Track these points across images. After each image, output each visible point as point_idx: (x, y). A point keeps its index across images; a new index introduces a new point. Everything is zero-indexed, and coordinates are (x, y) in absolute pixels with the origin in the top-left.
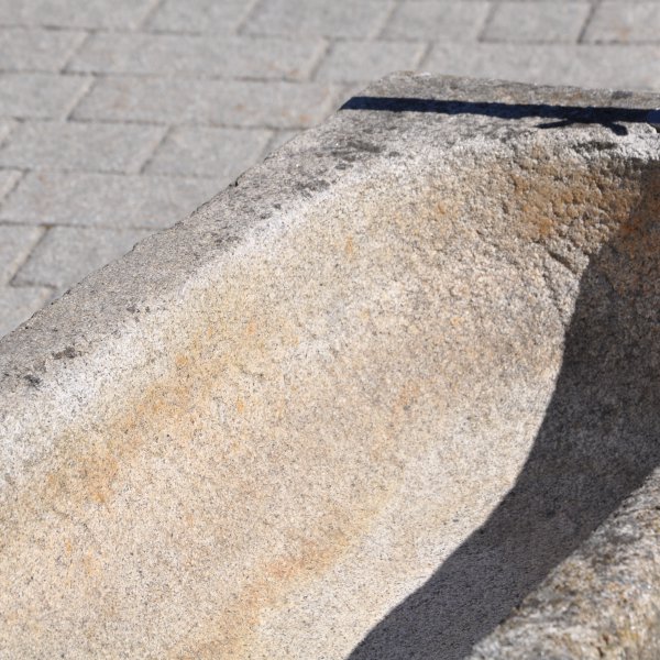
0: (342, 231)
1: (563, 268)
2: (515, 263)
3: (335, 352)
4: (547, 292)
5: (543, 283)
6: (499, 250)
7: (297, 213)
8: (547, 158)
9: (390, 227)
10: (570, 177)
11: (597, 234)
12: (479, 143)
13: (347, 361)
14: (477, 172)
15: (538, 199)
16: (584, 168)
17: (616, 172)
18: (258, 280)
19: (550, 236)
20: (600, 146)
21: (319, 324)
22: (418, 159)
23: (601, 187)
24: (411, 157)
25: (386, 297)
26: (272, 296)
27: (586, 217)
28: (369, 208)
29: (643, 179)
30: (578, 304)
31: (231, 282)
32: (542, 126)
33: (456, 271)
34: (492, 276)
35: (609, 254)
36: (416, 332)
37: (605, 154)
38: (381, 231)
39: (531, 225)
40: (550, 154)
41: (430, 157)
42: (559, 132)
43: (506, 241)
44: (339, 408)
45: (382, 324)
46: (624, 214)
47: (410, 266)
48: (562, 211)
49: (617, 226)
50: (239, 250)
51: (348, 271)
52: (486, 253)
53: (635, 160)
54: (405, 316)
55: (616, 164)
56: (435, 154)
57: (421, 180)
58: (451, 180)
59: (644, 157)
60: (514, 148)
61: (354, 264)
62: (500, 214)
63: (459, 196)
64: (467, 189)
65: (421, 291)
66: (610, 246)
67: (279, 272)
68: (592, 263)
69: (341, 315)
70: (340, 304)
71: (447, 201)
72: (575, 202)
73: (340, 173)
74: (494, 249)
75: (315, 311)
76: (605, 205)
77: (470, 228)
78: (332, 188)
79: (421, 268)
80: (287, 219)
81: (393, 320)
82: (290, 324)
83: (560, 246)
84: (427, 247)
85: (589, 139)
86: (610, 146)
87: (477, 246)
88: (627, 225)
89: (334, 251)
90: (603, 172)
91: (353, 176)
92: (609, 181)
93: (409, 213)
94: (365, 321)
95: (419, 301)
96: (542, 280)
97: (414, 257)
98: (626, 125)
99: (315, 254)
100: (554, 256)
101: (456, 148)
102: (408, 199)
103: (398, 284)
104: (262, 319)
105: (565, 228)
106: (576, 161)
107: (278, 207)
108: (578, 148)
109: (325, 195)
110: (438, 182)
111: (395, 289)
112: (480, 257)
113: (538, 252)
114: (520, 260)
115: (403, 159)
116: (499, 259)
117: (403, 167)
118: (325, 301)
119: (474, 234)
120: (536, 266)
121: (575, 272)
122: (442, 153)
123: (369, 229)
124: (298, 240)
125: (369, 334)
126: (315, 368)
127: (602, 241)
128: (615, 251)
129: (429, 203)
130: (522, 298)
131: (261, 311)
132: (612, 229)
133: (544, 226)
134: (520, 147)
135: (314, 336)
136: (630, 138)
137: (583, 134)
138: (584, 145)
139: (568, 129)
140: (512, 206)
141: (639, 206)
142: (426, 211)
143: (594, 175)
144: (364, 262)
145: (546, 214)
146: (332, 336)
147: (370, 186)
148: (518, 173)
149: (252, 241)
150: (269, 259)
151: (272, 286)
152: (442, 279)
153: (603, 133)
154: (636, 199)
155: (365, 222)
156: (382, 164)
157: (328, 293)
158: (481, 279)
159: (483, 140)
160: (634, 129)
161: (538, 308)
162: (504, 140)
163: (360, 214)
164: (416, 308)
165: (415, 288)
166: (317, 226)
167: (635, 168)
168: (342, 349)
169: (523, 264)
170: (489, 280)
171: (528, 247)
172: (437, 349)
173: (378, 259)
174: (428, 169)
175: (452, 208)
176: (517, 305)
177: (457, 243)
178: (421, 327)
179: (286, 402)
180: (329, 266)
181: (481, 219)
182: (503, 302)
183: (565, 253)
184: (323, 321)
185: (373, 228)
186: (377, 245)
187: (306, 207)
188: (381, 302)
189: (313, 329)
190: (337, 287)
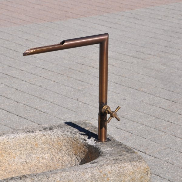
0: (35, 141)
1: (78, 161)
2: (71, 157)
7: (22, 135)
9: (48, 144)
10: (80, 144)
12: (68, 134)
14: (67, 139)
15: (75, 146)
16: (82, 143)
17: (86, 146)
19: (77, 154)
23: (84, 147)
25: (44, 156)
26: (9, 148)
28: (43, 139)
33: (61, 156)
37: (84, 141)
38: (46, 144)
39: (74, 151)
40: (78, 139)
43: (70, 153)
48: (79, 150)
51: (35, 149)
52: (67, 154)
54: (48, 161)
55: (86, 144)
57: (56, 137)
58: (62, 139)
59: (89, 144)
61: (37, 148)
62: (70, 148)
63: (63, 142)
64: (65, 141)
69: (31, 156)
70: (31, 154)
71: (61, 142)
73: (38, 131)
74: (68, 154)
76: (84, 151)
78: (34, 133)
79: (54, 153)
82: (13, 154)
83: (78, 156)
84: (56, 150)
86: (86, 140)
87: (65, 152)
93: (53, 142)
95: (52, 159)
96: (74, 162)
97: (53, 151)
99: (25, 144)
101: (64, 133)
102: (53, 140)
105: (79, 153)
106: (81, 141)
107: (18, 133)
108: (82, 139)
109: (31, 134)
110: (59, 138)
111: (47, 155)
112: (65, 154)
113: (75, 156)
115: (53, 132)
116: (69, 156)
117: (53, 134)
119: (65, 150)
120: (74, 159)
128: (84, 160)
129: (57, 142)
133: (76, 152)
134: (74, 136)
136: (90, 140)
139: (83, 135)
140: (72, 147)
143: (83, 145)
144: (40, 149)
145: (76, 150)
146: (27, 160)
147: (44, 135)
148: (73, 141)
150: (9, 141)
152: (58, 156)
153: (86, 138)
155: (42, 141)
156: (49, 132)
157: (28, 151)
162: (72, 134)
163: (41, 139)
164: (51, 160)
165: (52, 156)
166: (27, 139)
168: (29, 162)
170: (66, 159)
171: (73, 155)
173: (44, 149)
175: (62, 144)
177: (62, 151)
179: (6, 167)
180: (29, 147)
181: (67, 147)
182: (67, 164)
183: (78, 158)
184: (25, 156)
185: (44, 143)
186: (44, 146)
187: (25, 135)
188: (43, 157)
189: (21, 157)
190: (31, 151)
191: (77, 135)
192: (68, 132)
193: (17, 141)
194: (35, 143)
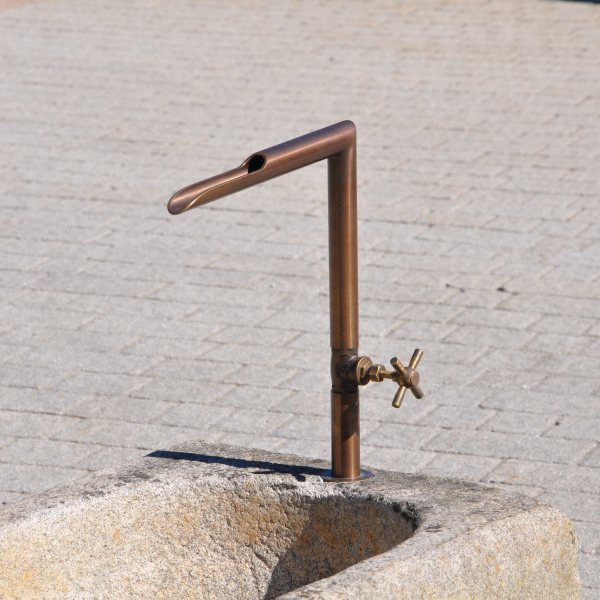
0: (112, 525)
1: (263, 564)
2: (234, 559)
4: (253, 579)
5: (250, 573)
6: (224, 549)
7: (77, 508)
8: (255, 492)
9: (150, 527)
10: (269, 505)
11: (283, 543)
12: (214, 479)
14: (211, 498)
15: (249, 517)
16: (277, 500)
17: (296, 504)
18: (37, 545)
19: (256, 543)
20: (287, 487)
21: (87, 581)
22: (172, 485)
23: (287, 513)
24: (167, 484)
25: (143, 571)
26: (48, 557)
27: (277, 532)
28: (134, 512)
29: (311, 509)
30: (270, 588)
31: (14, 543)
32: (256, 473)
33: (195, 560)
34: (218, 566)
35: (290, 557)
36: (162, 596)
37: (289, 492)
38: (142, 528)
39: (244, 534)
40: (257, 489)
41: (180, 484)
42: (264, 476)
43: (228, 544)
45: (137, 588)
46: (299, 531)
47: (162, 553)
48: (264, 527)
49: (295, 539)
50: (24, 524)
51: (114, 551)
52: (215, 550)
53: (307, 497)
54: (156, 586)
55: (296, 499)
56: (183, 483)
57: (173, 499)
58: (194, 501)
59: (312, 496)
60: (235, 484)
61: (120, 547)
62: (226, 526)
63: (199, 511)
64: (204, 508)
65: (169, 570)
66: (291, 551)
67: (55, 542)
68: (281, 562)
69: (106, 579)
70: (107, 571)
71: (191, 514)
72: (272, 521)
73: (115, 488)
74: (220, 548)
75: (85, 573)
76: (289, 525)
77: (206, 534)
78: (107, 496)
79: (171, 556)
80: (67, 510)
81: (146, 587)
82: (62, 577)
83: (262, 549)
84: (176, 542)
85: (281, 482)
86: (293, 487)
87: (210, 545)
88: (301, 538)
89: (104, 536)
90: (288, 503)
91: (124, 490)
92: (291, 509)
93: (164, 519)
94: (125, 585)
95: (167, 577)
96: (250, 570)
97: (166, 548)
98: (307, 476)
99: (88, 536)
100: (258, 556)
101: (198, 481)
102: (163, 510)
103: (153, 564)
104: (39, 571)
105: (265, 538)
106: (273, 495)
107: (62, 502)
108: (274, 487)
109: (101, 499)
110: (184, 501)
111: (150, 567)
112: (210, 553)
113: (248, 552)
114: (237, 557)
115: (162, 484)
116: (223, 555)
117: (161, 490)
118: (93, 567)
119: (208, 537)
120: (246, 561)
121: (270, 567)
122: (189, 483)
123: (133, 526)
124: (74, 525)
125: (127, 594)
127: (287, 548)
128: (294, 555)
129: (178, 514)
130: (236, 581)
131: (38, 565)
132: (293, 541)
133: (252, 536)
134: (239, 484)
135: (82, 589)
136: (307, 483)
137: (278, 479)
138: (278, 485)
139: (270, 475)
140: (233, 521)
141: (308, 527)
142: (176, 519)
143: (283, 505)
144: (128, 547)
145: (254, 528)
146: (97, 591)
147: (137, 499)
148: (237, 500)
149: (35, 520)
150: (48, 533)
151: (49, 551)
152: (185, 565)
153: (290, 479)
154: (306, 522)
155: (131, 521)
156: (147, 486)
157: (97, 562)
158: (210, 567)
159: (216, 478)
160: (310, 478)
161: (245, 589)
162: (229, 479)
163: (127, 515)
165: (165, 568)
166: (91, 519)
167: (307, 502)
169: (238, 560)
170: (216, 568)
171: (242, 549)
173: (139, 546)
174: (179, 492)
175: (193, 519)
176: (232, 586)
177: (196, 542)
178: (166, 593)
180: (99, 545)
181: (213, 528)
182: (223, 583)
183: (265, 554)
184: (91, 579)
185: (137, 526)
186: (139, 537)
187: (84, 505)
188: (139, 574)
189: (82, 584)
190: (105, 560)
191: (251, 477)
192: (210, 475)
193: (67, 531)
194: (112, 531)
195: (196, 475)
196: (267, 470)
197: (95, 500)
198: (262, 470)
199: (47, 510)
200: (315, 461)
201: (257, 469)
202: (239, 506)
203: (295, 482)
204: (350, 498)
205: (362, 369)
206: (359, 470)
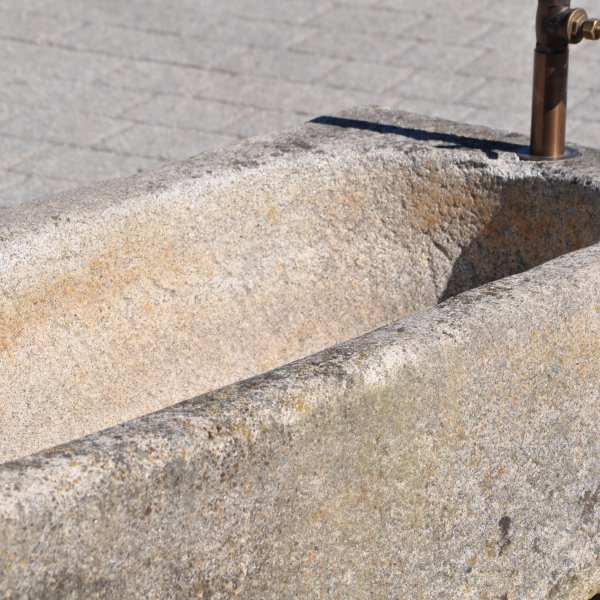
0: (266, 201)
1: (442, 255)
2: (408, 247)
3: (248, 290)
4: (429, 272)
5: (427, 265)
6: (396, 236)
7: (226, 180)
8: (437, 170)
9: (310, 206)
10: (453, 186)
11: (468, 231)
12: (389, 153)
13: (257, 297)
14: (384, 174)
15: (428, 200)
16: (463, 180)
17: (485, 186)
18: (179, 220)
19: (435, 229)
20: (475, 165)
21: (236, 266)
22: (338, 158)
23: (473, 196)
24: (333, 156)
25: (301, 257)
26: (192, 235)
27: (461, 218)
28: (293, 188)
29: (503, 193)
30: (449, 283)
31: (152, 216)
33: (362, 247)
34: (389, 254)
35: (475, 248)
36: (322, 287)
37: (478, 171)
38: (302, 207)
39: (422, 219)
40: (439, 166)
41: (348, 158)
42: (448, 152)
43: (402, 230)
44: (242, 330)
45: (294, 277)
46: (487, 218)
47: (324, 237)
48: (445, 211)
49: (482, 227)
50: (164, 195)
51: (268, 232)
52: (386, 237)
53: (499, 178)
54: (316, 275)
55: (485, 180)
56: (352, 156)
57: (339, 174)
58: (363, 177)
59: (505, 176)
60: (414, 159)
61: (275, 227)
62: (400, 209)
63: (369, 189)
64: (375, 186)
65: (331, 258)
66: (476, 241)
67: (200, 218)
68: (464, 253)
69: (258, 264)
70: (258, 255)
71: (359, 193)
72: (455, 205)
73: (271, 159)
74: (392, 235)
75: (233, 255)
76: (475, 210)
77: (377, 217)
78: (261, 167)
79: (334, 241)
80: (214, 182)
81: (304, 275)
82: (206, 259)
83: (442, 238)
84: (340, 226)
85: (468, 158)
86: (483, 166)
87: (380, 231)
88: (489, 226)
89: (257, 214)
90: (476, 185)
91: (283, 162)
92: (479, 192)
93: (327, 198)
94: (279, 272)
95: (329, 265)
96: (426, 262)
97: (329, 231)
98: (499, 152)
99: (238, 213)
100: (437, 245)
101: (369, 154)
102: (327, 187)
103: (313, 249)
104: (180, 251)
105: (446, 224)
106: (458, 174)
107: (209, 172)
108: (460, 164)
109: (254, 171)
110: (353, 178)
111: (309, 252)
112: (381, 239)
113: (425, 240)
114: (411, 245)
115: (327, 156)
116: (395, 242)
117: (325, 162)
118: (243, 249)
119: (378, 221)
120: (423, 251)
121: (450, 259)
122: (358, 156)
123: (292, 203)
124: (222, 199)
125: (282, 282)
126: (227, 297)
127: (471, 237)
128: (480, 246)
129: (345, 193)
130: (409, 274)
131: (179, 244)
132: (479, 229)
133: (431, 221)
134: (418, 159)
135: (230, 274)
136: (499, 162)
137: (465, 155)
138: (464, 163)
139: (456, 150)
140: (409, 203)
141: (499, 213)
142: (342, 198)
143: (470, 186)
144: (284, 228)
145: (433, 213)
146: (247, 278)
147: (296, 172)
148: (415, 178)
149: (177, 191)
150: (192, 207)
151: (192, 228)
152: (349, 252)
153: (479, 156)
154: (497, 208)
155: (289, 198)
156: (309, 157)
157: (248, 245)
158: (380, 256)
159: (391, 151)
160: (503, 156)
161: (420, 283)
162: (406, 153)
163: (284, 191)
164: (325, 270)
165: (327, 255)
166: (243, 193)
167: (498, 184)
168: (255, 287)
169: (413, 249)
170: (386, 257)
171: (418, 236)
172: (338, 303)
173: (297, 227)
174: (346, 166)
175: (362, 199)
176: (406, 278)
177: (364, 226)
178: (327, 284)
179: (193, 315)
180: (251, 224)
181: (385, 210)
182: (395, 275)
183: (445, 244)
184: (240, 264)
185: (295, 204)
186: (297, 217)
187: (234, 176)
188: (296, 260)
189: (229, 268)
190: (257, 242)
191: (432, 152)
192: (384, 147)
193: (213, 206)
194: (266, 209)
195: (367, 147)
196: (452, 144)
197: (247, 172)
198: (446, 144)
199: (191, 181)
200: (510, 136)
201: (440, 143)
202: (417, 186)
203: (485, 159)
204: (550, 181)
205: (574, 24)
206: (563, 147)
